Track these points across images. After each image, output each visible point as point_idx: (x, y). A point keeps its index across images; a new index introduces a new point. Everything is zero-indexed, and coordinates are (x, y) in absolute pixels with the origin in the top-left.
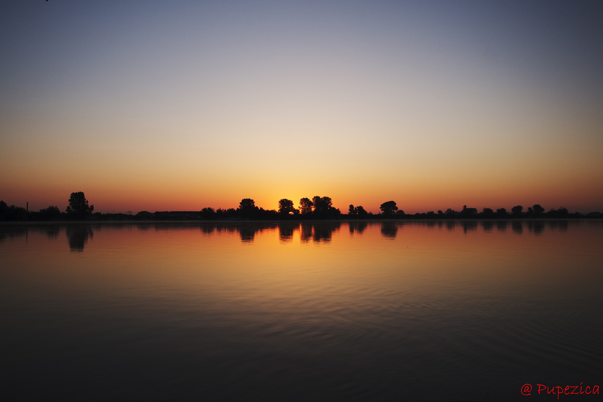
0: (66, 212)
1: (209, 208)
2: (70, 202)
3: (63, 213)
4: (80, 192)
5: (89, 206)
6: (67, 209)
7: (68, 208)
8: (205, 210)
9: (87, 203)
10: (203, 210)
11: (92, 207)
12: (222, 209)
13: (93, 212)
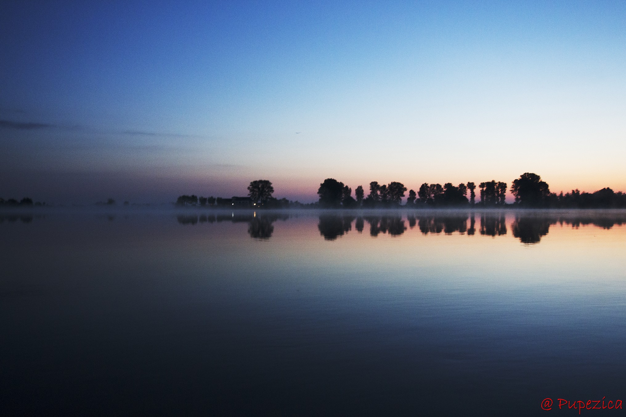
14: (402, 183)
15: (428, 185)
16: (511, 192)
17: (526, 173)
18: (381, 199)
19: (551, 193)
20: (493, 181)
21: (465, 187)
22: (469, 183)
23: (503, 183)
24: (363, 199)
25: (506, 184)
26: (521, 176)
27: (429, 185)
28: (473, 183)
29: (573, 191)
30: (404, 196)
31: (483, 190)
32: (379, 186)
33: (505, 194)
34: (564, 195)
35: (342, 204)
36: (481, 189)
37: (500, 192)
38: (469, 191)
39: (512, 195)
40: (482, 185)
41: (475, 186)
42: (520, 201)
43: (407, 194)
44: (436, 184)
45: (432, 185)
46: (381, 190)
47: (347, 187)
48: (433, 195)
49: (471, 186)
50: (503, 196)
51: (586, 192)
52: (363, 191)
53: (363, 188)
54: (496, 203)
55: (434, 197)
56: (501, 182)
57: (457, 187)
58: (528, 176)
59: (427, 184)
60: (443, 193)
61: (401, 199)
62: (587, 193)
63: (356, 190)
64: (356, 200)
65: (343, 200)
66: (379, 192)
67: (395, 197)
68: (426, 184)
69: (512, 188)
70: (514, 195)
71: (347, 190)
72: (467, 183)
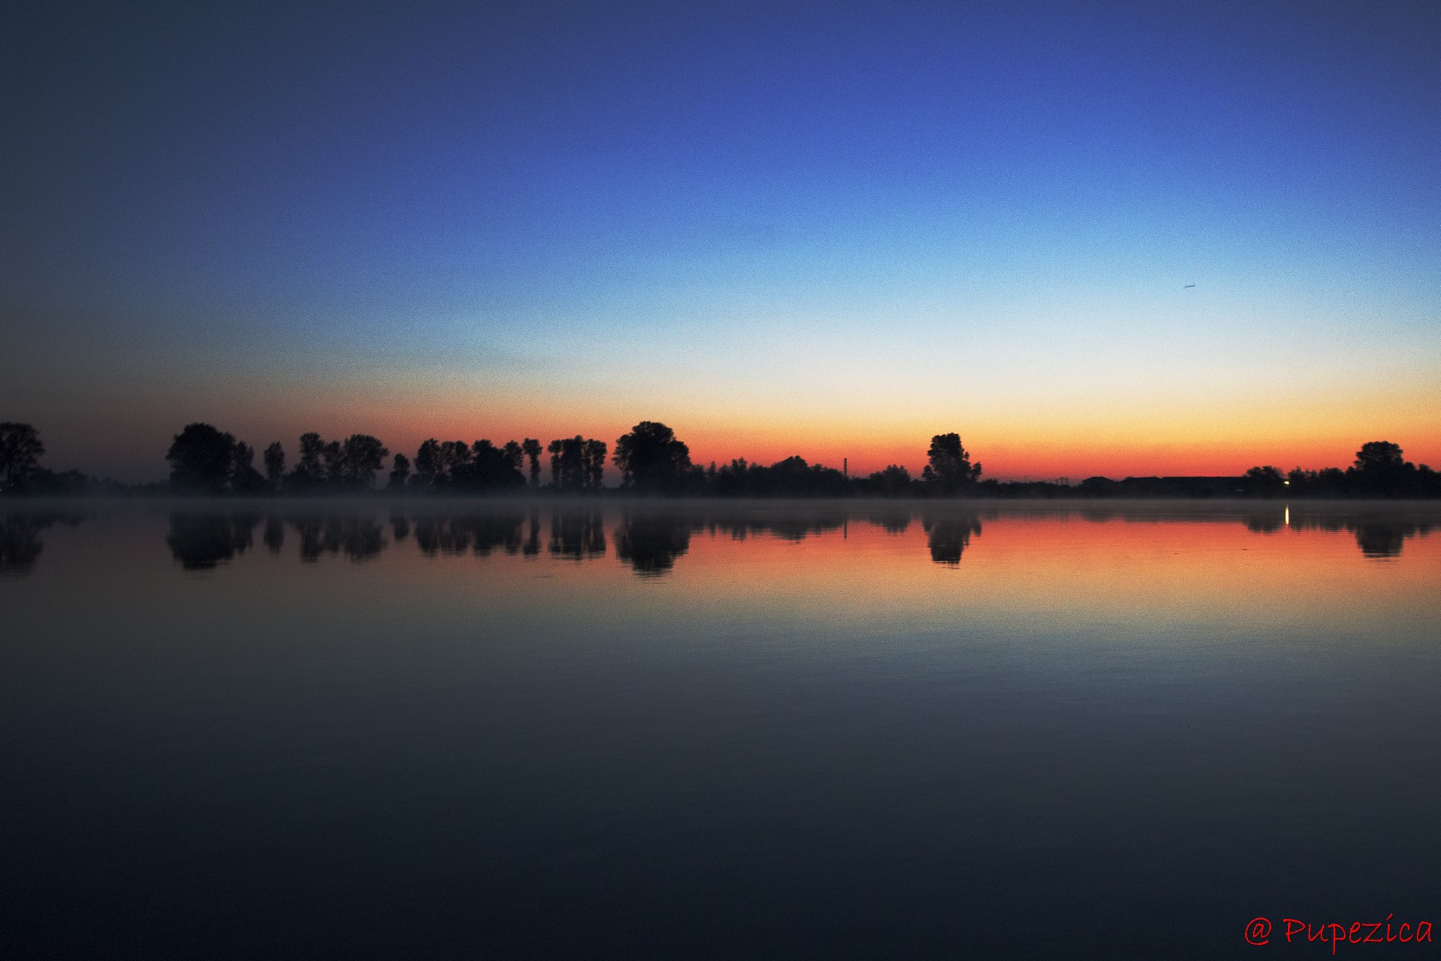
0: (923, 479)
1: (1267, 469)
2: (930, 457)
3: (916, 480)
4: (952, 434)
5: (972, 465)
6: (925, 471)
7: (927, 468)
8: (1255, 472)
9: (967, 458)
10: (1250, 472)
11: (978, 466)
12: (1303, 470)
13: (981, 479)
14: (377, 437)
15: (437, 444)
16: (614, 462)
17: (644, 423)
18: (327, 474)
19: (693, 466)
20: (578, 438)
21: (519, 451)
22: (527, 441)
23: (598, 443)
24: (284, 473)
25: (604, 445)
26: (635, 428)
27: (440, 444)
28: (535, 442)
29: (734, 461)
30: (382, 468)
31: (557, 456)
32: (321, 443)
33: (602, 466)
34: (717, 470)
35: (228, 484)
36: (553, 454)
37: (592, 463)
38: (527, 459)
39: (617, 469)
40: (556, 446)
41: (541, 448)
42: (633, 482)
43: (388, 463)
44: (455, 441)
45: (445, 444)
46: (326, 453)
47: (242, 445)
48: (448, 467)
49: (532, 447)
50: (598, 471)
51: (759, 464)
52: (282, 454)
53: (284, 449)
54: (585, 485)
55: (450, 470)
56: (595, 439)
57: (501, 450)
58: (648, 428)
59: (437, 441)
60: (471, 462)
61: (374, 476)
62: (761, 467)
63: (266, 452)
64: (267, 477)
65: (231, 475)
66: (321, 459)
67: (360, 469)
68: (433, 442)
69: (617, 453)
70: (621, 468)
71: (243, 452)
72: (523, 442)
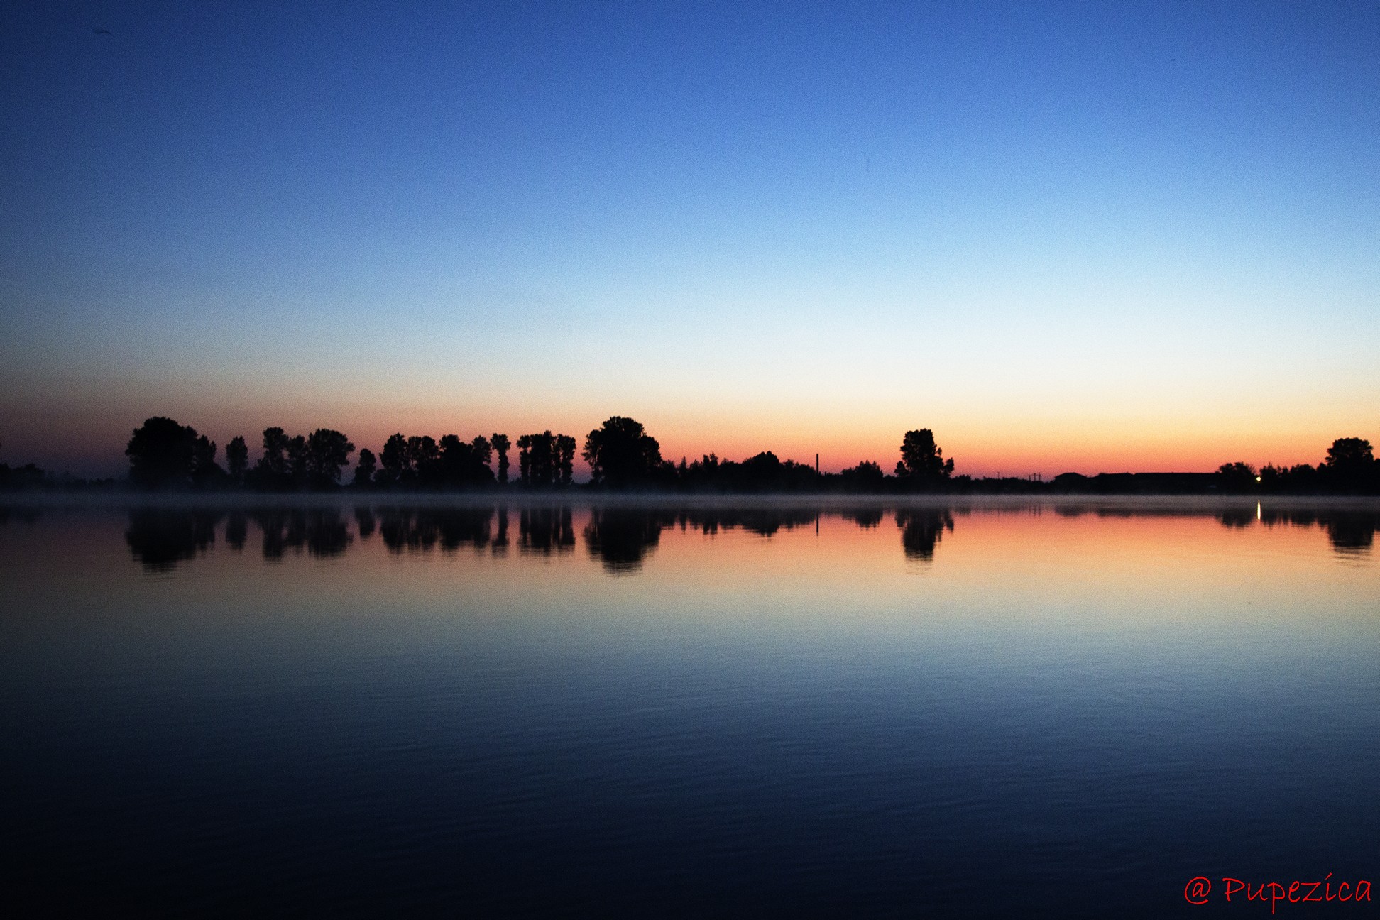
0: (896, 475)
1: (1239, 465)
2: (902, 453)
3: (889, 476)
4: (925, 430)
5: (944, 461)
6: (898, 467)
7: (900, 464)
8: (1227, 468)
9: (940, 454)
10: (1222, 468)
11: (951, 462)
12: (1275, 466)
13: (953, 475)
14: (342, 432)
15: (403, 439)
16: (584, 458)
17: (614, 417)
18: (291, 469)
19: (664, 462)
20: (548, 433)
21: (487, 445)
22: (495, 435)
23: (567, 438)
24: (246, 469)
25: (573, 440)
26: (605, 423)
27: (406, 439)
28: (504, 437)
29: (705, 457)
30: (347, 463)
31: (525, 451)
32: (285, 438)
33: (572, 461)
34: (688, 465)
35: (190, 479)
36: (522, 449)
37: (561, 458)
38: (495, 454)
39: (587, 463)
40: (524, 441)
41: (510, 443)
42: (603, 477)
44: (422, 436)
45: (412, 439)
46: (291, 448)
47: (204, 439)
48: (415, 462)
49: (500, 442)
50: (568, 467)
51: (730, 460)
52: (245, 449)
53: (247, 444)
54: (554, 481)
55: (416, 465)
56: (564, 435)
57: (470, 445)
58: (618, 423)
59: (403, 436)
60: (438, 457)
61: (339, 471)
62: (732, 463)
63: (228, 447)
64: (229, 472)
65: (193, 470)
66: (285, 454)
67: (324, 465)
68: (399, 437)
69: (587, 448)
70: (591, 464)
71: (206, 446)
72: (491, 436)
